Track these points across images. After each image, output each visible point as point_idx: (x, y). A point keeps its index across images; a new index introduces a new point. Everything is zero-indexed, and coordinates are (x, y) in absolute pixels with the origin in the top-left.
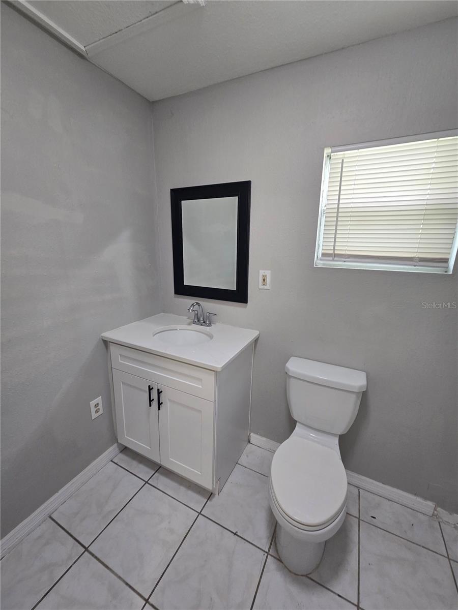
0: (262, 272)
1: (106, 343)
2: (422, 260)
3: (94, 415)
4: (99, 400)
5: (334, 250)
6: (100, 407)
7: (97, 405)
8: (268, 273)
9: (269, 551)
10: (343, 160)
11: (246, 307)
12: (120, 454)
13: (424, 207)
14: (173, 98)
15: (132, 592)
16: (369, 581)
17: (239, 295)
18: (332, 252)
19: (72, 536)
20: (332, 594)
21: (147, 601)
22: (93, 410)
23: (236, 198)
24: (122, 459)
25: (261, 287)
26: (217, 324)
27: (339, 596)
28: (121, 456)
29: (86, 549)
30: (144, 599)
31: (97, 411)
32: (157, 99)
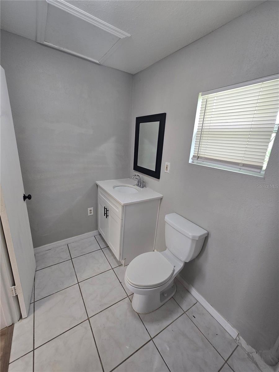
0: (166, 163)
1: (97, 186)
2: (244, 165)
3: (89, 214)
4: (92, 209)
5: (198, 154)
6: (92, 211)
7: (91, 210)
8: (169, 164)
9: (129, 296)
10: (207, 100)
11: (159, 181)
12: (99, 235)
13: (249, 130)
14: (141, 72)
15: (76, 278)
16: (166, 335)
17: (156, 174)
18: (196, 155)
19: (70, 253)
20: (144, 326)
21: (78, 283)
22: (89, 212)
23: (159, 122)
24: (98, 237)
25: (166, 171)
26: (148, 188)
27: (146, 329)
28: (99, 236)
29: (71, 259)
30: (78, 282)
31: (90, 213)
32: (135, 73)
